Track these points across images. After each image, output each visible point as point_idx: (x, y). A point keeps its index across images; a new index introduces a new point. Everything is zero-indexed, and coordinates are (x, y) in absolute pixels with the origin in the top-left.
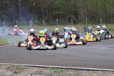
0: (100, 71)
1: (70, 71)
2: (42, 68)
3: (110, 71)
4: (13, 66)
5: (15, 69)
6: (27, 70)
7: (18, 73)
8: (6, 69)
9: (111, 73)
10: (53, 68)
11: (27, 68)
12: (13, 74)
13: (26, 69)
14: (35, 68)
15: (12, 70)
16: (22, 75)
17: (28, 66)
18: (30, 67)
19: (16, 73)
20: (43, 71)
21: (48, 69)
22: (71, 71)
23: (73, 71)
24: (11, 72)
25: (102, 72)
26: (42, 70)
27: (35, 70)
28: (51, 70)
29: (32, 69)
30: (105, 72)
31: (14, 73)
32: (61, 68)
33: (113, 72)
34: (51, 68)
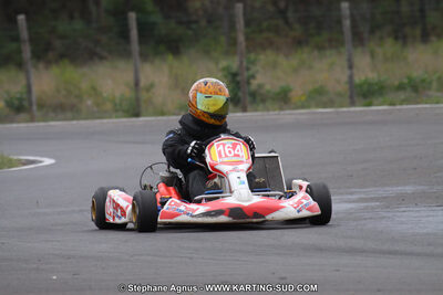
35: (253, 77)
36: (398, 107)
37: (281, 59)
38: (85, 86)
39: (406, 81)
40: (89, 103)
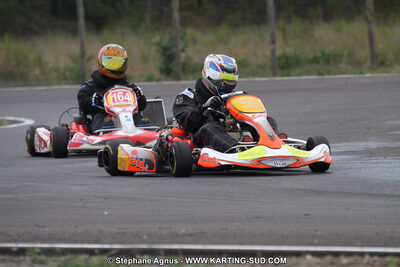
0: (309, 257)
3: (362, 254)
9: (368, 264)
10: (50, 252)
21: (21, 258)
25: (318, 260)
28: (42, 262)
30: (336, 260)
32: (91, 252)
33: (376, 258)
34: (38, 251)
35: (183, 50)
36: (326, 77)
37: (198, 34)
38: (32, 56)
39: (319, 54)
40: (37, 72)
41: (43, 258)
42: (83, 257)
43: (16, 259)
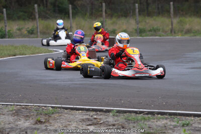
1: (160, 118)
2: (94, 113)
4: (27, 109)
5: (32, 114)
6: (62, 117)
7: (44, 122)
8: (13, 115)
11: (59, 113)
12: (34, 125)
13: (57, 115)
14: (78, 112)
15: (27, 116)
16: (56, 126)
17: (59, 108)
18: (66, 111)
19: (40, 122)
20: (100, 119)
21: (108, 114)
22: (163, 119)
23: (166, 119)
24: (27, 120)
26: (95, 117)
27: (81, 117)
28: (117, 116)
29: (72, 114)
31: (36, 123)
32: (136, 112)
34: (115, 111)
41: (118, 114)
42: (133, 114)
43: (106, 114)
